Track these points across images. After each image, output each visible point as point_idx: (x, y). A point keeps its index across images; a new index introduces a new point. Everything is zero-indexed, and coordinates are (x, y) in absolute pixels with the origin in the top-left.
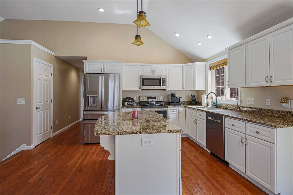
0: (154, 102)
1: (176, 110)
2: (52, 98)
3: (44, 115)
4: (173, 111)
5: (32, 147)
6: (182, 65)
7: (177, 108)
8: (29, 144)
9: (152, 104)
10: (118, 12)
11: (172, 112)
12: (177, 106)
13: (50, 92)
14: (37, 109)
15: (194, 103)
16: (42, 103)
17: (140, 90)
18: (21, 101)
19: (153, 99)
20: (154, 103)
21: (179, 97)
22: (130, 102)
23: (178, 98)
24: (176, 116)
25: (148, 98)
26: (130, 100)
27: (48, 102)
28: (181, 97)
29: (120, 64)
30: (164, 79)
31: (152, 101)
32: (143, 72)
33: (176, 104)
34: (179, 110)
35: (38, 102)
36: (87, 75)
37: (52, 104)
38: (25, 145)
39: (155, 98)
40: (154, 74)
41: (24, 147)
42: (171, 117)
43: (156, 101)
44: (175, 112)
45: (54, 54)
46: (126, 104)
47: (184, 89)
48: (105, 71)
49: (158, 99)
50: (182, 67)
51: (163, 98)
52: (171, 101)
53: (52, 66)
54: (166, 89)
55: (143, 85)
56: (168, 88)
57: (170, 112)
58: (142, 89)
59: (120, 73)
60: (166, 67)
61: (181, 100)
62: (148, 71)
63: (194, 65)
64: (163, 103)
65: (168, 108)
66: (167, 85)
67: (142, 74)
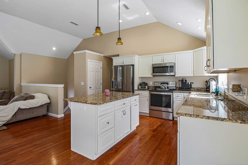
0: (163, 87)
1: (181, 95)
2: (102, 82)
3: (96, 91)
4: (178, 96)
6: (192, 51)
7: (182, 94)
9: (162, 89)
10: (130, 18)
11: (177, 97)
12: (182, 91)
13: (100, 79)
14: (90, 88)
15: (208, 90)
16: (94, 85)
17: (152, 76)
18: (82, 84)
19: (163, 85)
20: (163, 88)
21: (191, 83)
22: (143, 86)
23: (189, 83)
24: (181, 101)
25: (161, 84)
27: (98, 84)
28: (193, 83)
29: (134, 57)
30: (173, 67)
32: (154, 62)
34: (184, 96)
35: (91, 84)
36: (113, 67)
37: (101, 86)
42: (176, 101)
44: (180, 97)
45: (103, 55)
47: (194, 75)
48: (124, 63)
49: (170, 84)
50: (193, 53)
51: (175, 84)
52: (181, 86)
53: (102, 62)
54: (174, 76)
55: (154, 72)
56: (177, 74)
57: (174, 96)
58: (153, 76)
59: (134, 64)
60: (175, 55)
61: (193, 86)
62: (158, 60)
63: (203, 49)
64: (176, 88)
65: (173, 92)
66: (176, 72)
67: (153, 63)
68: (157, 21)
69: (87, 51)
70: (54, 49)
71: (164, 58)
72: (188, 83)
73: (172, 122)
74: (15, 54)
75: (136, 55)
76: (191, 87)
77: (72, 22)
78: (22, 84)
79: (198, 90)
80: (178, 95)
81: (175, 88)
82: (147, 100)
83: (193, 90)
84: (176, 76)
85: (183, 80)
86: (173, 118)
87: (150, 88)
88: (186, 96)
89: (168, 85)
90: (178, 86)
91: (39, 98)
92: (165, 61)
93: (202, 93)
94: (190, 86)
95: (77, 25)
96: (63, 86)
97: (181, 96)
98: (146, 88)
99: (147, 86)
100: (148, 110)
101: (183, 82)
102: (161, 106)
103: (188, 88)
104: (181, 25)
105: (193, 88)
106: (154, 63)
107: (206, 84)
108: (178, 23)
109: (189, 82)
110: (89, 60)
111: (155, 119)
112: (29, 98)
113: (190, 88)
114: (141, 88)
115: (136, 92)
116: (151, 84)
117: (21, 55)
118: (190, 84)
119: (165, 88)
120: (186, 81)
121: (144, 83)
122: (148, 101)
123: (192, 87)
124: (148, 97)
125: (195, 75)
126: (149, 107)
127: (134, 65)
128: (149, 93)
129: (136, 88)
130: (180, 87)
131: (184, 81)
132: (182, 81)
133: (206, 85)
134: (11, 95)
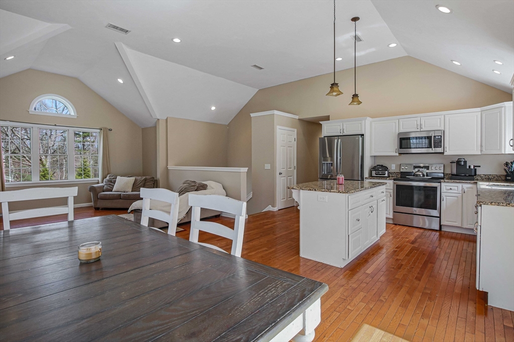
0: (420, 173)
1: (456, 187)
2: (295, 165)
3: (287, 180)
4: (451, 189)
5: (276, 209)
6: (479, 109)
7: (460, 185)
8: (273, 206)
9: (417, 176)
11: (448, 190)
12: (458, 181)
13: (294, 160)
14: (280, 174)
15: (510, 178)
16: (285, 169)
17: (397, 154)
18: (268, 166)
19: (419, 169)
20: (420, 175)
21: (474, 166)
22: (380, 171)
23: (472, 167)
24: (456, 198)
25: (415, 167)
26: (380, 168)
27: (292, 168)
28: (480, 166)
29: (363, 121)
30: (440, 137)
31: (417, 172)
32: (403, 128)
33: (462, 177)
34: (463, 189)
35: (281, 168)
36: (325, 139)
37: (295, 171)
38: (270, 206)
39: (427, 168)
40: (422, 130)
41: (270, 208)
42: (447, 197)
43: (427, 171)
45: (297, 117)
46: (374, 173)
47: (483, 153)
48: (345, 132)
49: (432, 168)
50: (480, 113)
51: (442, 168)
52: (455, 172)
53: (296, 130)
54: (443, 153)
55: (401, 147)
56: (448, 151)
57: (444, 189)
58: (400, 154)
59: (363, 133)
60: (444, 116)
61: (479, 172)
62: (410, 125)
63: (502, 107)
64: (444, 175)
65: (440, 183)
66: (445, 146)
67: (400, 132)
68: (407, 55)
69: (276, 112)
70: (213, 108)
71: (423, 123)
72: (469, 166)
73: (438, 234)
74: (159, 119)
75: (368, 118)
76: (475, 175)
77: (255, 66)
78: (170, 167)
79: (488, 179)
80: (452, 187)
81: (442, 175)
82: (389, 195)
83: (479, 178)
84: (446, 154)
85: (461, 161)
86: (440, 226)
87: (391, 175)
88: (466, 190)
89: (428, 169)
90: (448, 171)
91: (213, 188)
92: (423, 127)
93: (499, 184)
94: (473, 171)
95: (261, 68)
96: (245, 170)
97: (456, 189)
98: (385, 174)
99: (387, 172)
100: (392, 213)
101: (460, 165)
102: (412, 206)
103: (469, 176)
104: (460, 64)
105: (479, 175)
106: (402, 130)
107: (506, 168)
108: (454, 62)
109: (471, 164)
110: (278, 127)
111: (405, 228)
112: (201, 188)
113: (473, 176)
114: (376, 174)
115: (367, 182)
116: (393, 168)
117: (167, 120)
118: (474, 168)
119: (424, 176)
120: (465, 162)
121: (382, 166)
122: (392, 198)
123: (477, 173)
124: (392, 191)
125: (485, 152)
126: (394, 208)
127: (363, 135)
128: (394, 183)
129: (366, 174)
130: (453, 173)
131: (462, 163)
132: (458, 162)
133: (505, 170)
134: (154, 184)
